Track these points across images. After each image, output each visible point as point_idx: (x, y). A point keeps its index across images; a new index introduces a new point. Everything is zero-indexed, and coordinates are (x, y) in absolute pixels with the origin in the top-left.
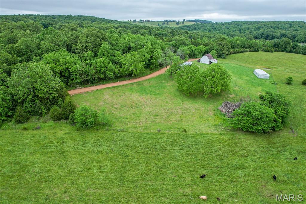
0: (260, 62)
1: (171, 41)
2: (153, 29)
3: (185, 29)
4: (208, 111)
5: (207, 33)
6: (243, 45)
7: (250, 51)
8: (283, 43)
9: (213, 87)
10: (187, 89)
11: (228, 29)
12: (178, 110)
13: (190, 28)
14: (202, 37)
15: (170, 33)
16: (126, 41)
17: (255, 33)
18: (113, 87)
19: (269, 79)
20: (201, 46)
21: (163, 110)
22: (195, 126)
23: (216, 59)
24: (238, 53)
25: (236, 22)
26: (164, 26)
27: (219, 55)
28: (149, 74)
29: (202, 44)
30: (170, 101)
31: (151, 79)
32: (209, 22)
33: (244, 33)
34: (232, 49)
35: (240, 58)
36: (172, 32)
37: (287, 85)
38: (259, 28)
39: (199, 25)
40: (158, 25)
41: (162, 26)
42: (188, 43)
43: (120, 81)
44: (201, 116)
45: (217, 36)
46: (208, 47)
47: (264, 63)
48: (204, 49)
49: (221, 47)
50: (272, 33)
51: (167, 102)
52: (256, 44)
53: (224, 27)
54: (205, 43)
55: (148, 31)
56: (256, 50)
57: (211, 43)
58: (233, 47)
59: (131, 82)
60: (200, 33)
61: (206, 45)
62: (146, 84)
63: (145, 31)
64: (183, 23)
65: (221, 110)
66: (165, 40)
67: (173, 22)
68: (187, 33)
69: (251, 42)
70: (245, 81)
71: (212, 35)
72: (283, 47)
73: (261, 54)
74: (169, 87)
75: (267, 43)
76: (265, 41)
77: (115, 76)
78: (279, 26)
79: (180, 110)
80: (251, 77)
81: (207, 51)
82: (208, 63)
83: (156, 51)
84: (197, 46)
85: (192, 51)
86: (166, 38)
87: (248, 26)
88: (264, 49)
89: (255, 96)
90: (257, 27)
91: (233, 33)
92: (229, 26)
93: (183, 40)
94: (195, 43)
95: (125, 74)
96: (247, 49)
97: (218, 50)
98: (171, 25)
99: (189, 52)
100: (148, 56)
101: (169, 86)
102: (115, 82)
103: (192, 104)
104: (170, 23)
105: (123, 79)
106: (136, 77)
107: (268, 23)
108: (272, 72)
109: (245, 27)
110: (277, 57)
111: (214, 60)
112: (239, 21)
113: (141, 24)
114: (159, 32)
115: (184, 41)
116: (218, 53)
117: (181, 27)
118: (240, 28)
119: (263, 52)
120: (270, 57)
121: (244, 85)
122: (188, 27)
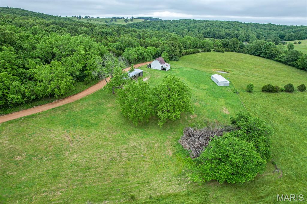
0: (214, 64)
1: (115, 42)
2: (96, 26)
3: (134, 27)
4: (165, 148)
5: (156, 32)
6: (195, 45)
7: (202, 52)
8: (232, 42)
9: (170, 112)
10: (134, 116)
11: (177, 27)
12: (122, 152)
13: (139, 26)
14: (151, 36)
15: (116, 31)
16: (48, 44)
17: (202, 31)
18: (21, 119)
19: (229, 87)
20: (151, 47)
21: (99, 156)
22: (148, 182)
23: (168, 63)
24: (191, 54)
25: (184, 20)
26: (112, 23)
27: (171, 58)
28: (83, 90)
29: (152, 44)
30: (110, 136)
31: (84, 99)
32: (157, 20)
33: (193, 31)
34: (184, 49)
35: (194, 60)
36: (118, 31)
37: (248, 93)
38: (206, 27)
39: (148, 22)
40: (106, 22)
41: (109, 23)
42: (136, 44)
43: (37, 106)
44: (157, 160)
45: (167, 35)
46: (159, 49)
47: (219, 65)
48: (154, 50)
49: (173, 48)
50: (218, 32)
51: (105, 139)
52: (208, 44)
53: (173, 25)
54: (155, 43)
55: (89, 29)
56: (209, 51)
57: (161, 44)
58: (185, 48)
59: (53, 107)
60: (149, 31)
61: (156, 46)
62: (77, 109)
63: (85, 29)
64: (132, 20)
65: (184, 145)
66: (110, 39)
67: (121, 19)
68: (135, 32)
69: (202, 41)
70: (205, 92)
71: (162, 34)
72: (232, 47)
73: (213, 55)
74: (110, 110)
75: (217, 43)
76: (215, 40)
77: (25, 99)
78: (223, 25)
79: (124, 152)
80: (210, 85)
81: (158, 53)
82: (160, 68)
83: (92, 57)
84: (146, 47)
85: (141, 53)
86: (111, 38)
87: (195, 25)
88: (215, 49)
89: (221, 115)
90: (204, 25)
91: (182, 32)
92: (177, 24)
93: (130, 40)
94: (144, 43)
95: (43, 94)
96: (199, 49)
97: (169, 51)
98: (119, 23)
99: (137, 56)
100: (79, 66)
101: (110, 108)
102: (27, 108)
103: (143, 137)
104: (118, 20)
105: (41, 102)
106: (63, 97)
107: (213, 22)
108: (229, 76)
109: (193, 25)
110: (229, 58)
111: (167, 64)
112: (187, 20)
113: (85, 21)
114: (103, 30)
115: (131, 42)
116: (170, 55)
117: (129, 25)
118: (188, 26)
119: (214, 52)
120: (222, 58)
121: (205, 98)
122: (136, 24)
